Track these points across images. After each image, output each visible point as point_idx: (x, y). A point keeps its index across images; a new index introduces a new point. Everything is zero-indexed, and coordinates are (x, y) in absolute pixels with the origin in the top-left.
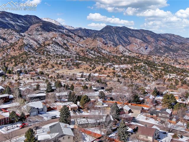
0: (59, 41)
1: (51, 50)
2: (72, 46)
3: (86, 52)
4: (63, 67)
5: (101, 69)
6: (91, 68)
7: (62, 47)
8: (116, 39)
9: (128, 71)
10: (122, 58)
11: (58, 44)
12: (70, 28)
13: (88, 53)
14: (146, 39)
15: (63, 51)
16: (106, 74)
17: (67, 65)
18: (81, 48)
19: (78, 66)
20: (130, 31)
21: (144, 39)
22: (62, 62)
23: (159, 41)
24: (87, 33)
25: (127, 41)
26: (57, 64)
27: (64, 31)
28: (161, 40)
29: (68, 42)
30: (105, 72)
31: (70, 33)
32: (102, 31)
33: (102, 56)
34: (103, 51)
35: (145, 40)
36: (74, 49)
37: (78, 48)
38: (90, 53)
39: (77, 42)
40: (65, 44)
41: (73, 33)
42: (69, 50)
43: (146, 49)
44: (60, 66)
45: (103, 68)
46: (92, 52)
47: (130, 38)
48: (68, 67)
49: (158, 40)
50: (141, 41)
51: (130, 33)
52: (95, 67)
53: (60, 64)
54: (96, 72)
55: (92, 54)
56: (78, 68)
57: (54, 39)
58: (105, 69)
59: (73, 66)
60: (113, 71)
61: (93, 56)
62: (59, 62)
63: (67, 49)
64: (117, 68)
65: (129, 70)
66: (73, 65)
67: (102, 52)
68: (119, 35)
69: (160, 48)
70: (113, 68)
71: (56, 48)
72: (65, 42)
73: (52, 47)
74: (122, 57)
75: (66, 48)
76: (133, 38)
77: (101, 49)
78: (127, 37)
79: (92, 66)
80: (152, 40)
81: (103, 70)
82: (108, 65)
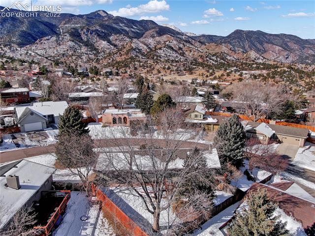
0: (174, 45)
1: (163, 55)
2: (189, 52)
3: (206, 58)
4: (172, 72)
5: (222, 75)
6: (208, 74)
7: (176, 51)
8: (247, 47)
9: (262, 78)
10: (253, 66)
11: (172, 48)
12: (192, 35)
13: (208, 59)
14: (288, 46)
15: (177, 56)
16: (228, 81)
17: (177, 70)
18: (200, 54)
19: (191, 71)
20: (266, 36)
21: (284, 46)
22: (171, 67)
23: (306, 49)
24: (211, 39)
25: (262, 48)
26: (164, 68)
27: (183, 37)
28: (309, 48)
29: (184, 46)
30: (228, 78)
31: (190, 40)
32: (229, 37)
33: (226, 63)
34: (229, 58)
35: (286, 47)
36: (190, 54)
37: (196, 53)
38: (211, 59)
39: (196, 47)
40: (180, 49)
41: (193, 39)
42: (185, 55)
43: (287, 58)
44: (168, 71)
45: (225, 74)
46: (214, 58)
47: (265, 45)
48: (178, 73)
49: (304, 48)
50: (280, 48)
51: (266, 38)
52: (214, 73)
53: (169, 68)
54: (215, 78)
55: (213, 60)
56: (191, 74)
57: (167, 43)
58: (228, 75)
59: (184, 72)
60: (239, 77)
61: (213, 62)
62: (167, 67)
63: (183, 54)
64: (246, 74)
65: (264, 76)
66: (185, 70)
67: (226, 58)
68: (251, 42)
69: (307, 58)
70: (239, 73)
71: (168, 52)
72: (181, 46)
73: (164, 51)
74: (253, 64)
75: (181, 53)
76: (270, 45)
77: (225, 55)
78: (262, 44)
79: (211, 71)
80: (296, 47)
81: (225, 77)
82: (232, 70)
